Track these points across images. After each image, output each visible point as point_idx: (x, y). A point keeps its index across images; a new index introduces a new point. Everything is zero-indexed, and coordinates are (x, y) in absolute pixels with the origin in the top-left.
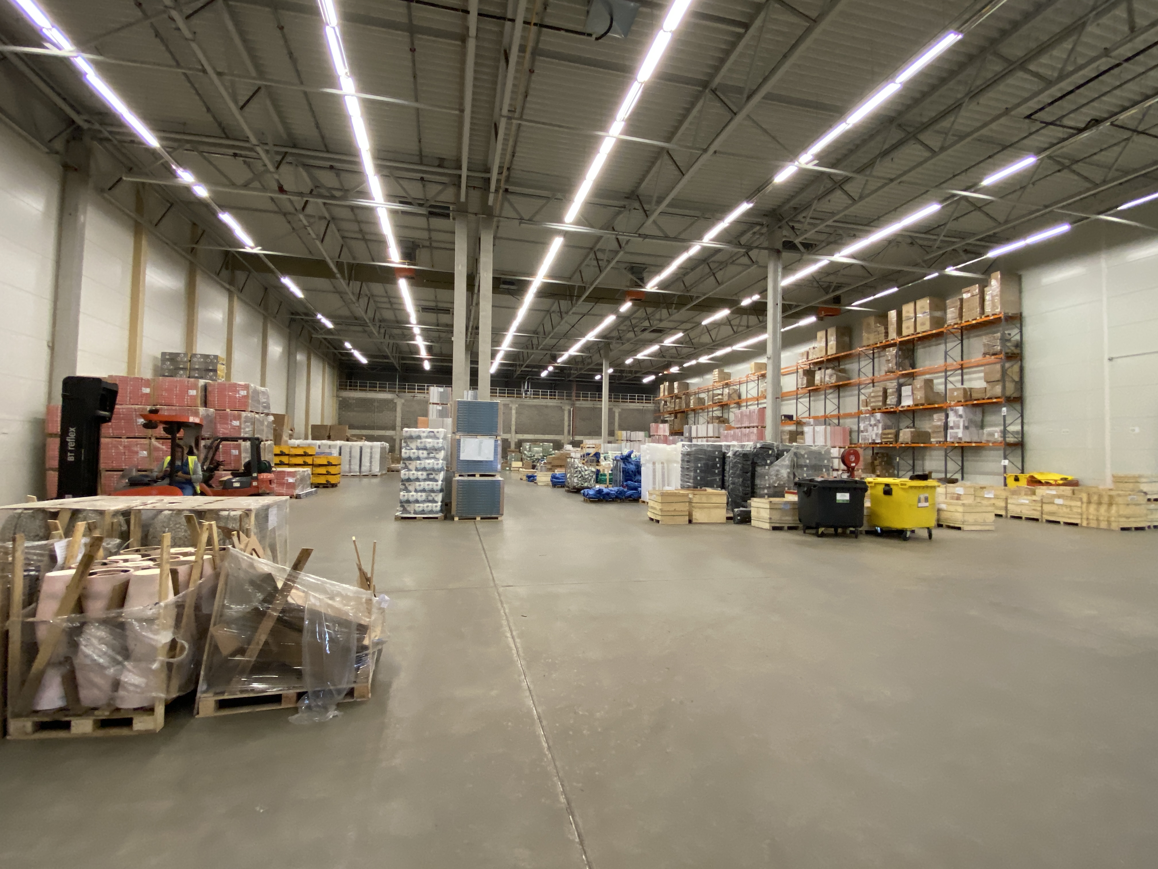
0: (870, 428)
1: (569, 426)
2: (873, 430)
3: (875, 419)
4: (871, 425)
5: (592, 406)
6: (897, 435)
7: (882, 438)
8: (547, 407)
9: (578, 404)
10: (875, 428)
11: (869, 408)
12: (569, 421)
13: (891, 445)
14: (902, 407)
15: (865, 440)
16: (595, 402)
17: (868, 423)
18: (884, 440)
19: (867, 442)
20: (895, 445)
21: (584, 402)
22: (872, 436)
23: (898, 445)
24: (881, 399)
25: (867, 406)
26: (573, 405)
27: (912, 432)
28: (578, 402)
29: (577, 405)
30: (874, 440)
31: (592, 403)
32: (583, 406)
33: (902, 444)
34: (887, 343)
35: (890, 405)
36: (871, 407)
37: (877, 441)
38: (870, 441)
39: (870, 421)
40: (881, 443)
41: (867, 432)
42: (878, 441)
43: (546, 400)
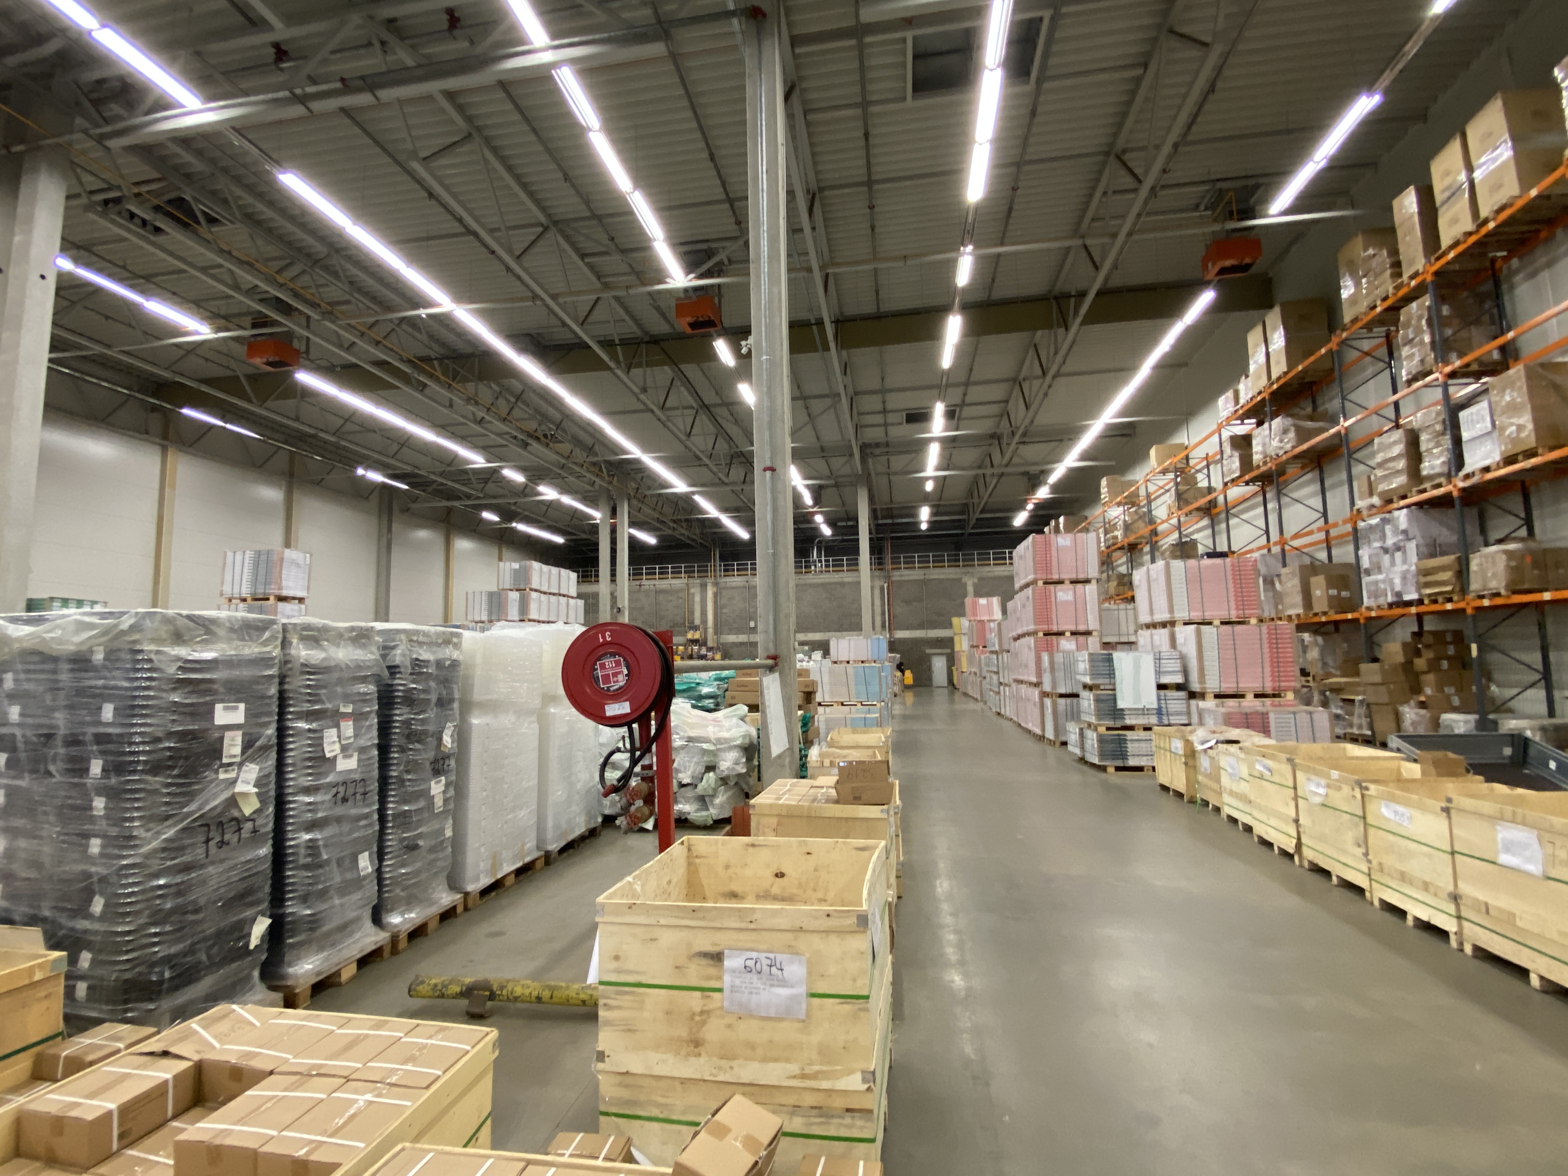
0: (1386, 559)
1: (883, 614)
2: (1393, 563)
3: (1396, 531)
4: (1386, 551)
5: (922, 577)
6: (1462, 573)
7: (1420, 586)
8: (842, 584)
9: (896, 576)
10: (1398, 555)
11: (1376, 500)
12: (883, 605)
13: (1449, 606)
14: (1467, 476)
15: (1376, 597)
16: (927, 571)
17: (1377, 544)
18: (1428, 591)
19: (1382, 601)
20: (1462, 605)
21: (906, 572)
22: (1391, 582)
23: (1469, 604)
24: (1401, 464)
25: (1371, 494)
26: (888, 578)
27: (1509, 554)
28: (896, 573)
29: (894, 579)
30: (1399, 594)
31: (922, 572)
32: (906, 578)
33: (1482, 597)
34: (1401, 293)
35: (1430, 478)
36: (1380, 495)
37: (1407, 597)
38: (1390, 599)
39: (1383, 538)
40: (1420, 602)
41: (1380, 571)
42: (1412, 596)
43: (841, 574)
